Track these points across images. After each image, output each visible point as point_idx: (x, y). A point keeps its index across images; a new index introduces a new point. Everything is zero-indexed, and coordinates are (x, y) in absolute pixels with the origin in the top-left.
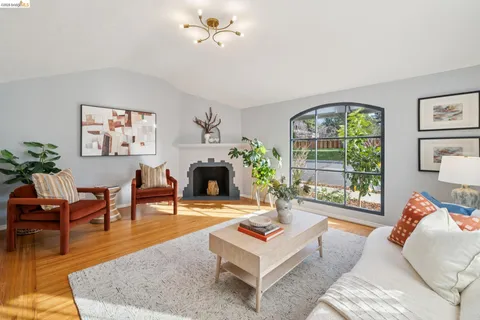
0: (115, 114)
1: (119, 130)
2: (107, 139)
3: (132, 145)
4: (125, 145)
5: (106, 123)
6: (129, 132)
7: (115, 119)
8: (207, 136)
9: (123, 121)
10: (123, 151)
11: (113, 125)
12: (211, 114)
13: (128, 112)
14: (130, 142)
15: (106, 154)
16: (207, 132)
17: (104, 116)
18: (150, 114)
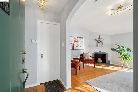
0: (75, 39)
1: (76, 43)
2: (73, 45)
3: (79, 47)
4: (77, 47)
5: (73, 41)
6: (78, 43)
7: (75, 40)
8: (99, 44)
9: (77, 40)
10: (77, 48)
11: (75, 41)
12: (100, 37)
13: (78, 38)
14: (78, 46)
15: (73, 49)
16: (99, 43)
17: (73, 39)
18: (82, 38)
